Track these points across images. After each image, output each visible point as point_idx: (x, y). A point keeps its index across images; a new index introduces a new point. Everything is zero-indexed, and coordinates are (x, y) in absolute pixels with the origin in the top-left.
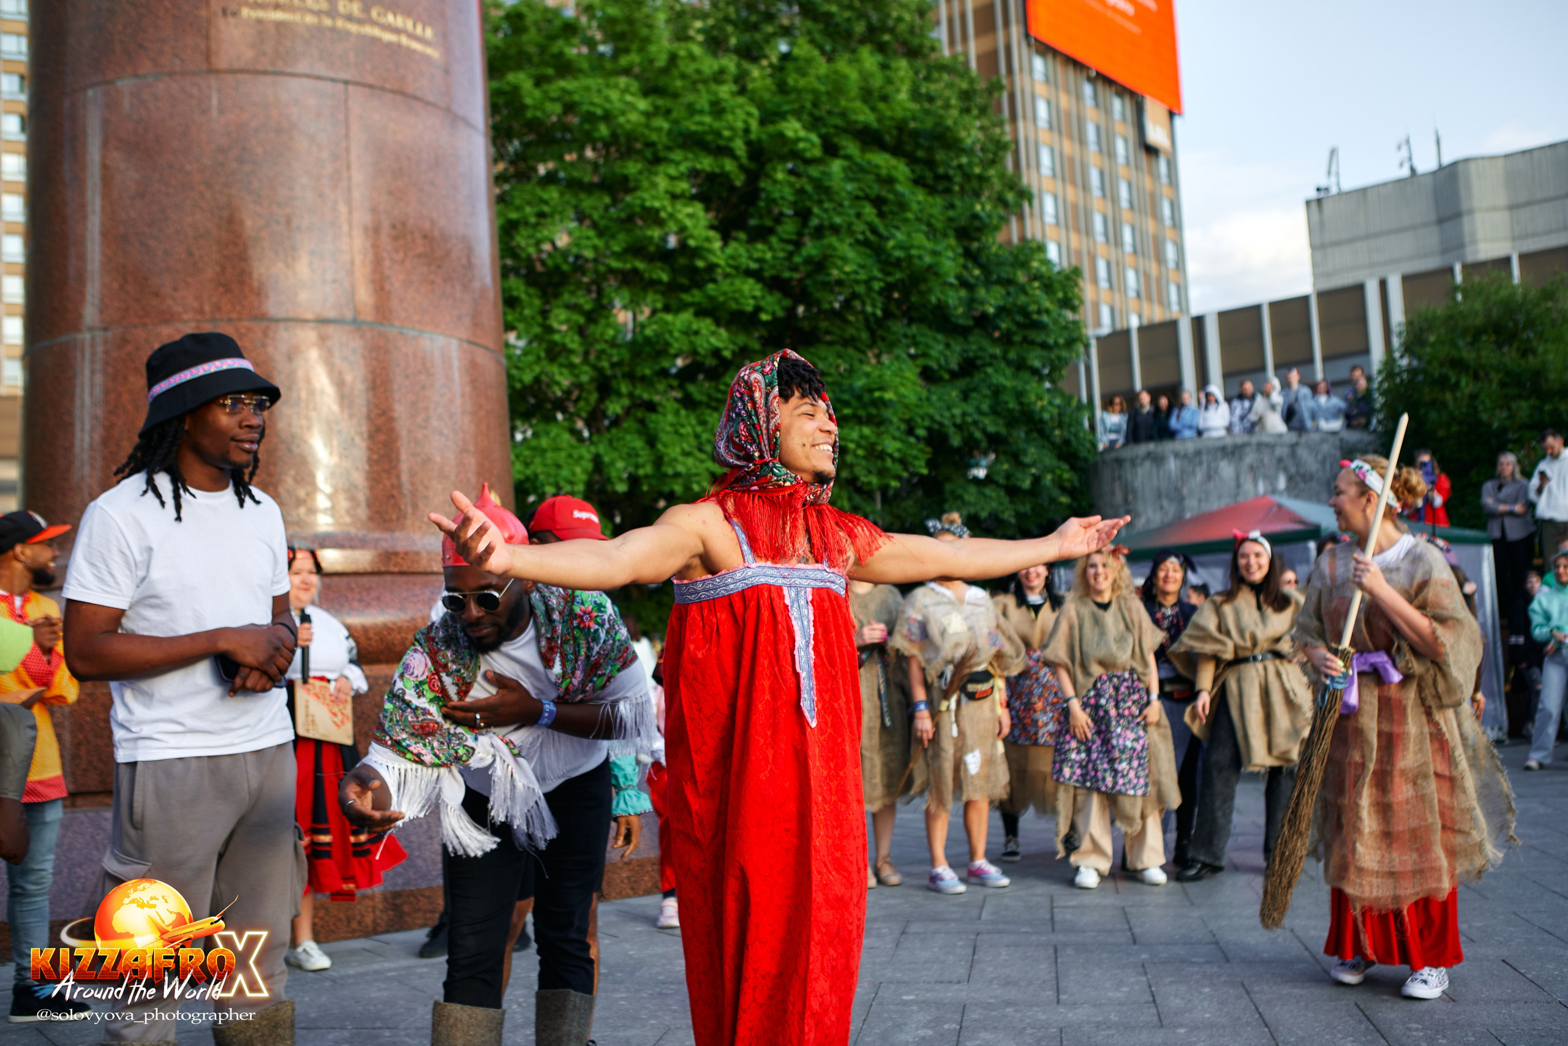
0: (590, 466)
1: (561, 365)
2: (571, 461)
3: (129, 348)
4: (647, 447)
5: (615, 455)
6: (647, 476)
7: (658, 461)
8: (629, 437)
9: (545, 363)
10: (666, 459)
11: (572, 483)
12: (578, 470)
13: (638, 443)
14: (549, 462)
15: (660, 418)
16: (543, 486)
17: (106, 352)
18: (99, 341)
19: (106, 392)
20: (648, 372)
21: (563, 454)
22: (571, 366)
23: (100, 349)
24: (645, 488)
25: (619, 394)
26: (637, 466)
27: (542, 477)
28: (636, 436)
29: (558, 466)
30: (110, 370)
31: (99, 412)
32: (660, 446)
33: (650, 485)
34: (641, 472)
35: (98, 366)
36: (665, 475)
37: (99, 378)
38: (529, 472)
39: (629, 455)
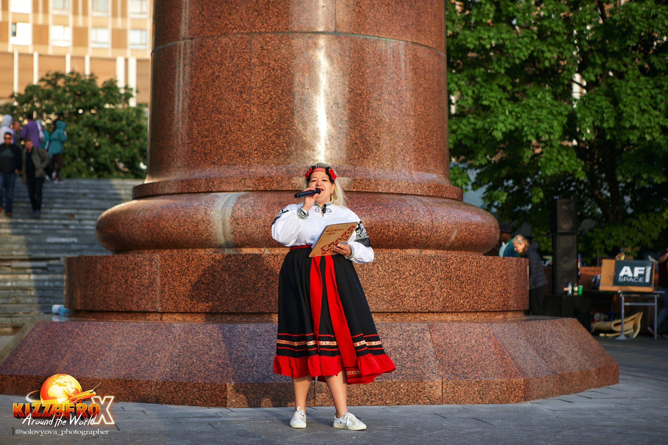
0: (565, 120)
1: (550, 44)
2: (550, 117)
3: (204, 50)
4: (612, 106)
5: (587, 112)
6: (609, 128)
7: (619, 117)
8: (598, 98)
9: (537, 43)
10: (624, 115)
11: (549, 133)
12: (555, 123)
13: (605, 103)
14: (534, 117)
15: (624, 83)
16: (527, 135)
17: (191, 53)
18: (188, 46)
19: (192, 77)
20: (616, 49)
21: (545, 112)
22: (559, 45)
23: (189, 51)
24: (608, 137)
25: (594, 65)
26: (602, 121)
27: (525, 129)
28: (604, 97)
29: (540, 121)
30: (194, 64)
31: (188, 90)
32: (621, 106)
33: (612, 135)
34: (605, 125)
35: (188, 61)
36: (624, 128)
37: (188, 68)
38: (517, 124)
39: (597, 112)
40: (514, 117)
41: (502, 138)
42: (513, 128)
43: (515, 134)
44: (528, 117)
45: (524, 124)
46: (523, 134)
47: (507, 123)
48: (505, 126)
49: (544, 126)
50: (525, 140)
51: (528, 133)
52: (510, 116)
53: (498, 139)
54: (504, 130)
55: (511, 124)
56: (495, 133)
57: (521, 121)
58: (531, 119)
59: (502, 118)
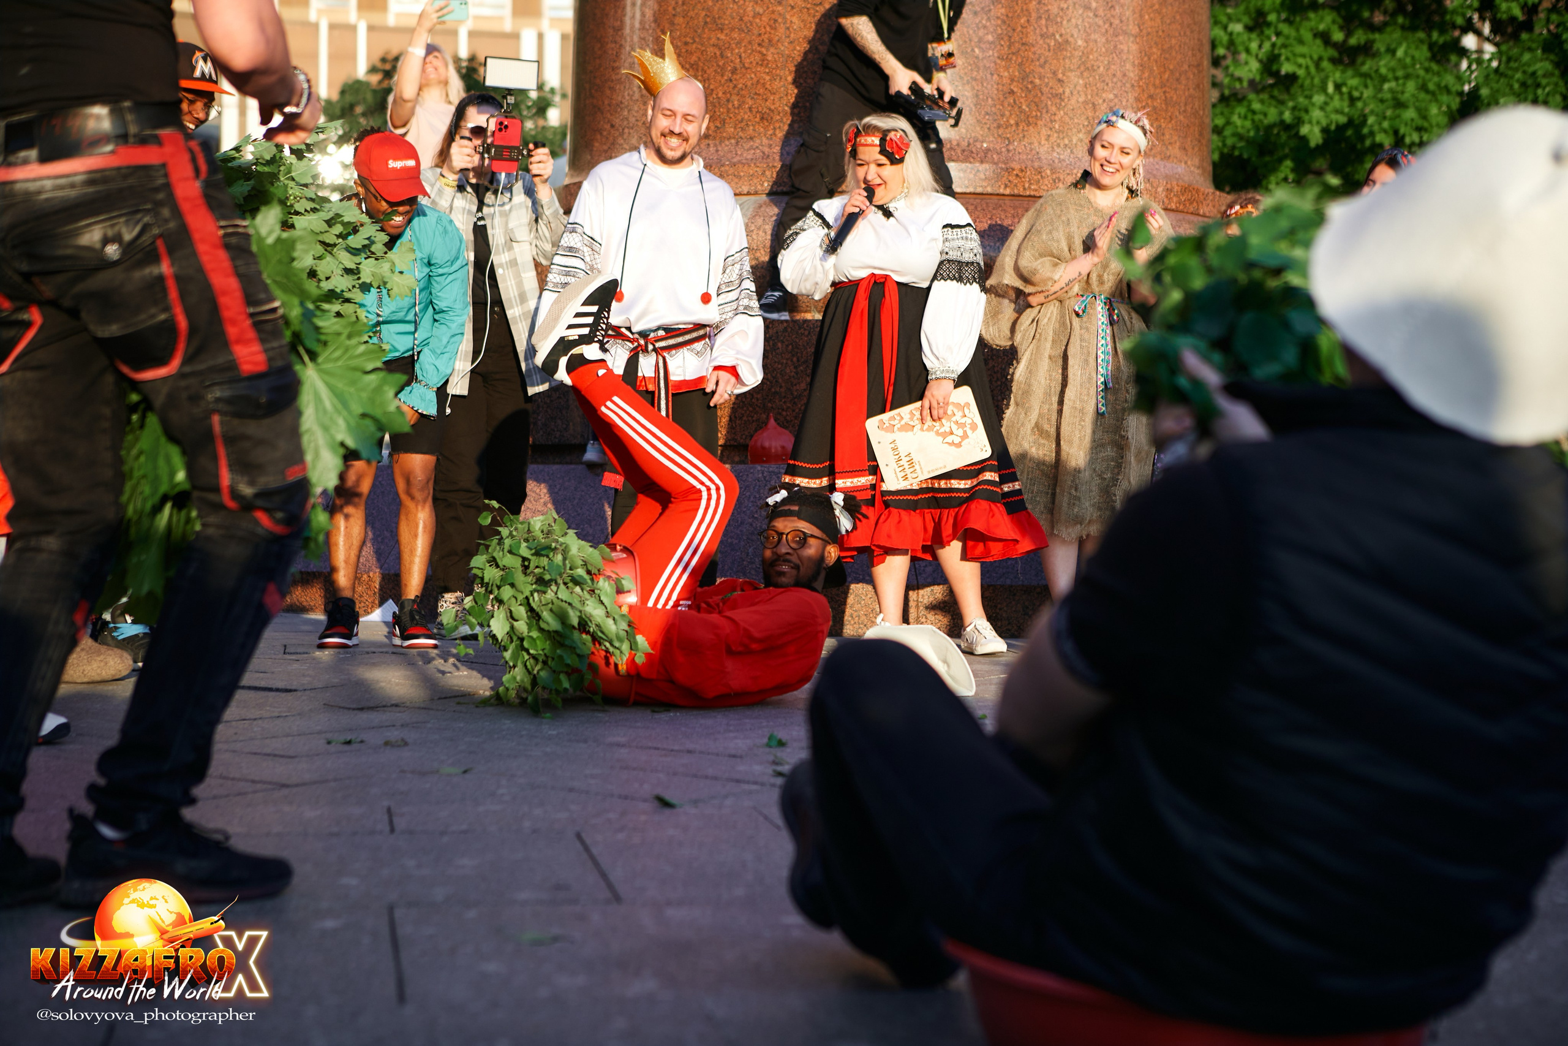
40: (1346, 97)
41: (1320, 141)
42: (1342, 119)
43: (1349, 132)
44: (1374, 97)
45: (1367, 111)
46: (1365, 131)
47: (1329, 109)
48: (1327, 117)
49: (1410, 114)
50: (1368, 143)
51: (1376, 128)
52: (1337, 97)
53: (1313, 144)
54: (1324, 122)
55: (1338, 111)
56: (1304, 130)
57: (1359, 104)
58: (1382, 101)
59: (1319, 99)
